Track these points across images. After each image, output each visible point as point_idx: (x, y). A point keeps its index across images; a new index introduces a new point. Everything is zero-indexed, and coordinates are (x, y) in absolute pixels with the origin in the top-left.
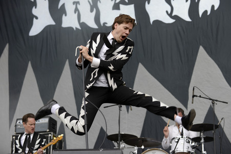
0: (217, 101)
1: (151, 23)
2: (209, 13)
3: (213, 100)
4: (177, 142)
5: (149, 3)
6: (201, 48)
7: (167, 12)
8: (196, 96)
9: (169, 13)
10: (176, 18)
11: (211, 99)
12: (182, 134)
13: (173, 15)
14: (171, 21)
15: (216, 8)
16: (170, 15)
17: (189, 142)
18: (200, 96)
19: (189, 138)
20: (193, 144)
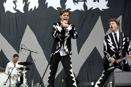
0: (32, 52)
1: (6, 12)
2: (33, 10)
3: (31, 51)
4: (12, 69)
5: (5, 3)
6: (28, 26)
7: (13, 7)
8: (23, 49)
9: (14, 8)
10: (17, 10)
11: (30, 51)
12: (15, 66)
13: (16, 9)
14: (15, 12)
15: (36, 8)
16: (15, 9)
17: (18, 70)
18: (25, 49)
19: (18, 68)
20: (20, 71)
